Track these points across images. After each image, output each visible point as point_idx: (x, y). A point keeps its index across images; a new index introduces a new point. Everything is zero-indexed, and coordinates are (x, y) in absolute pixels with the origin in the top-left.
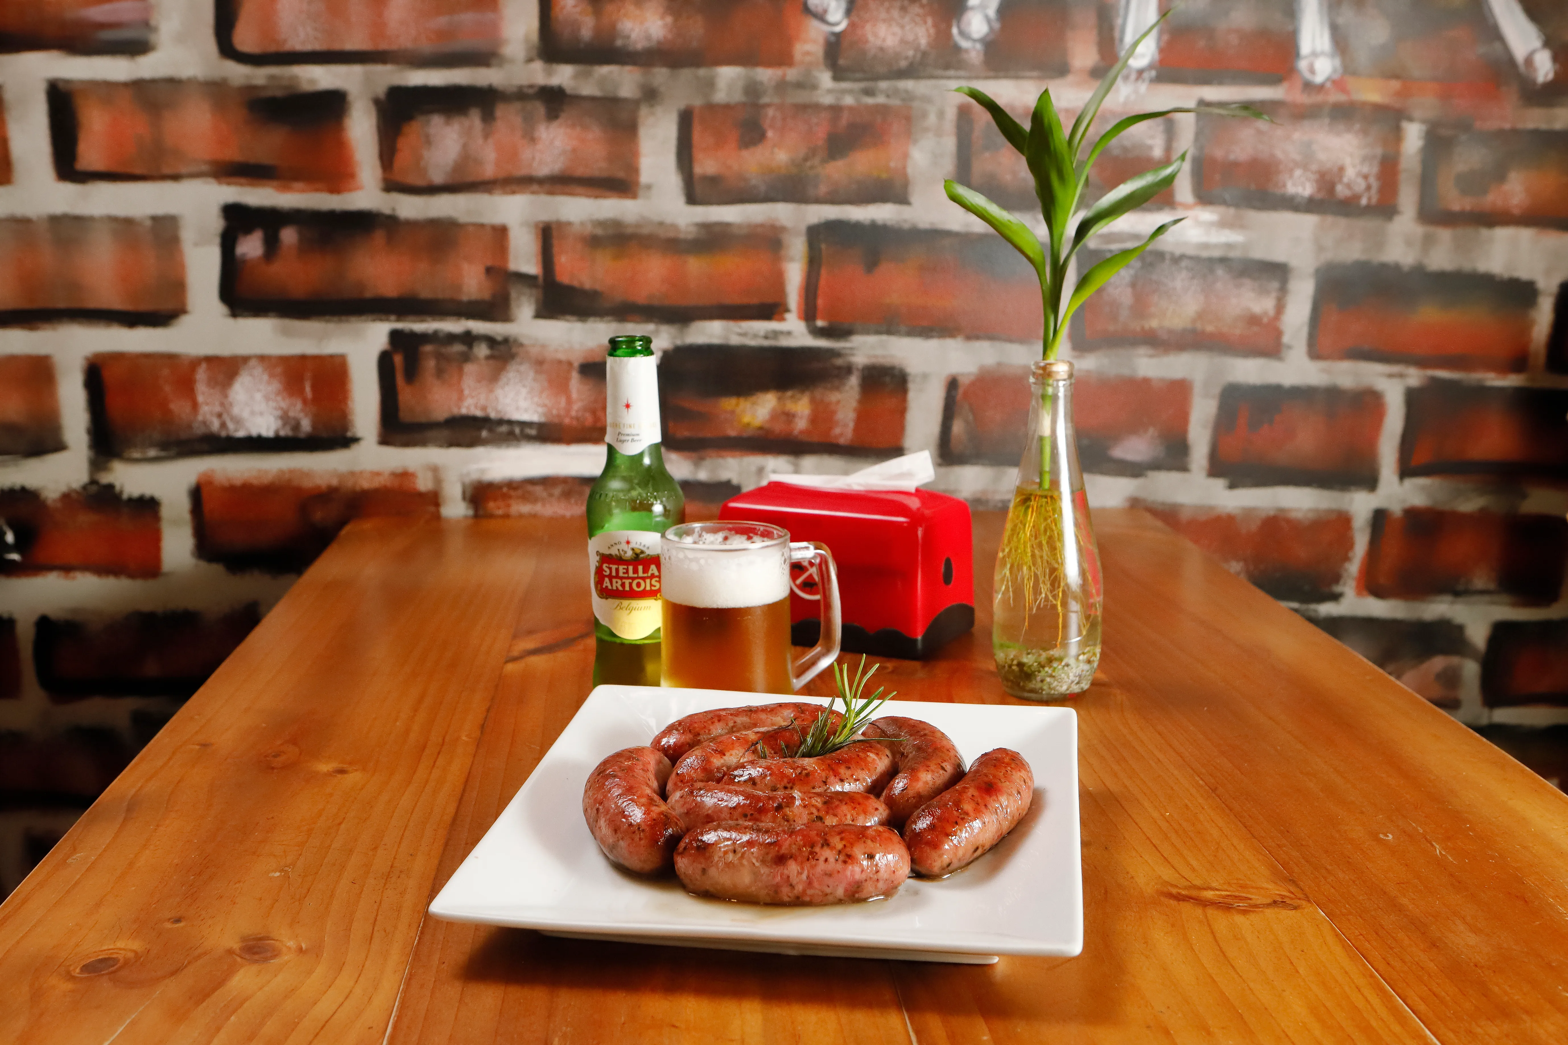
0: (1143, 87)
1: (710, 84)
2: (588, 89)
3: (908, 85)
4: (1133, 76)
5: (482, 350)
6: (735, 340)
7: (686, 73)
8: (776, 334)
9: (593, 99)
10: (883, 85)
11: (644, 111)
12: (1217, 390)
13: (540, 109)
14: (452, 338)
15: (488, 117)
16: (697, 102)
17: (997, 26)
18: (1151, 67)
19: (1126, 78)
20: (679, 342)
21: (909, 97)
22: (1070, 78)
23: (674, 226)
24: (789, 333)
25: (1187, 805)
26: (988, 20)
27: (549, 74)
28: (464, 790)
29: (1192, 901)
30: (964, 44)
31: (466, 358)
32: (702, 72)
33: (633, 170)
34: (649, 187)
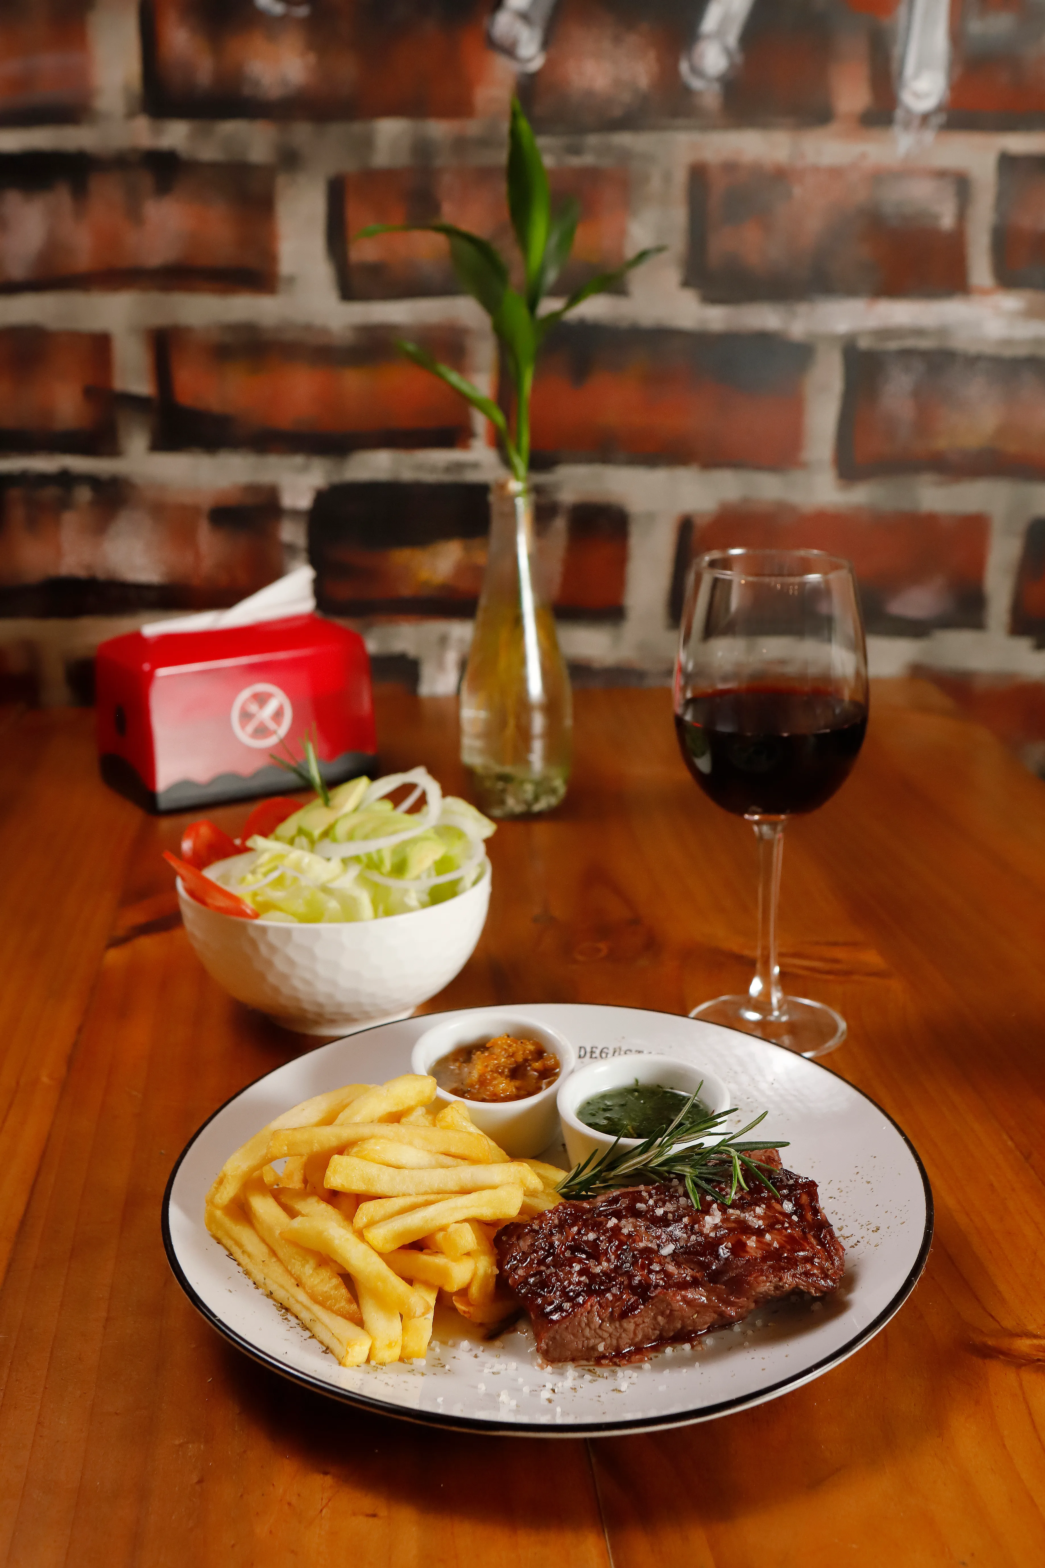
0: (929, 136)
1: (367, 143)
2: (208, 152)
3: (624, 139)
4: (916, 122)
5: (84, 494)
6: (407, 475)
7: (336, 131)
8: (460, 466)
9: (213, 166)
10: (593, 140)
11: (281, 181)
12: (1021, 526)
13: (146, 181)
14: (43, 479)
15: (80, 192)
16: (349, 166)
17: (739, 59)
18: (939, 109)
19: (907, 125)
20: (336, 479)
21: (625, 156)
22: (834, 127)
23: (324, 331)
24: (475, 466)
25: (992, 1185)
26: (727, 51)
27: (157, 133)
28: (38, 1173)
29: (1001, 1357)
30: (697, 84)
31: (64, 504)
32: (357, 127)
33: (270, 257)
34: (291, 280)
